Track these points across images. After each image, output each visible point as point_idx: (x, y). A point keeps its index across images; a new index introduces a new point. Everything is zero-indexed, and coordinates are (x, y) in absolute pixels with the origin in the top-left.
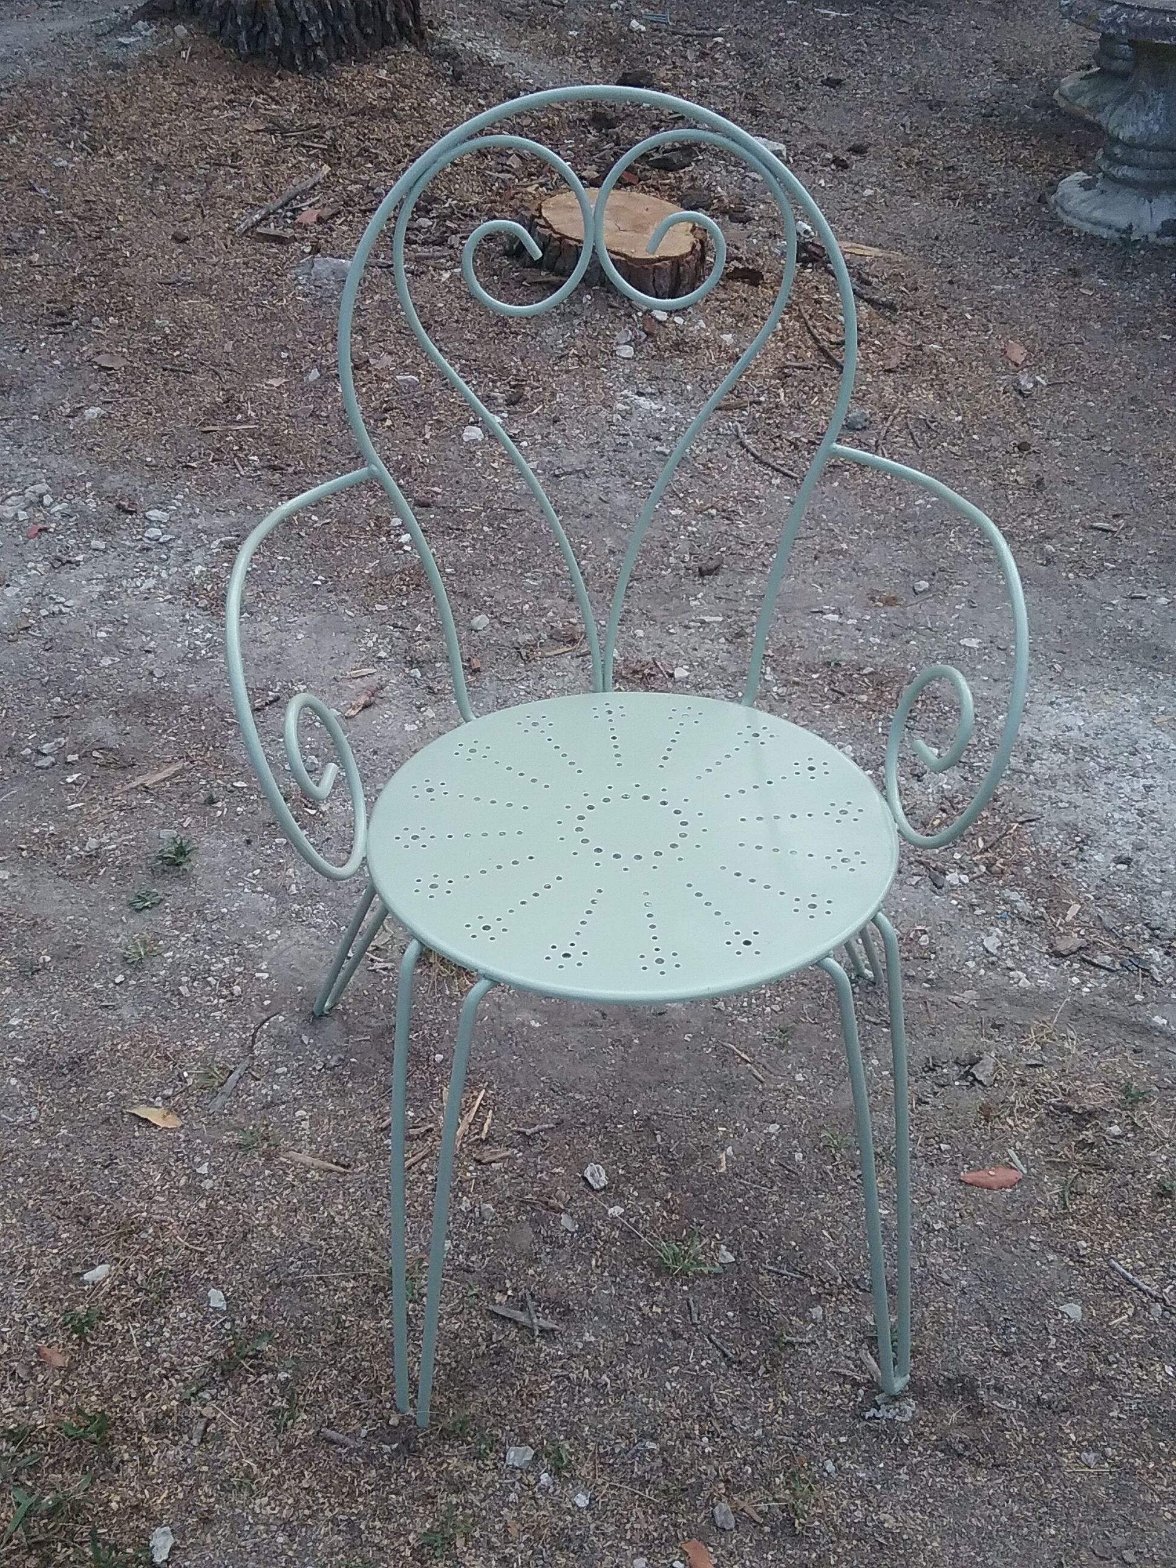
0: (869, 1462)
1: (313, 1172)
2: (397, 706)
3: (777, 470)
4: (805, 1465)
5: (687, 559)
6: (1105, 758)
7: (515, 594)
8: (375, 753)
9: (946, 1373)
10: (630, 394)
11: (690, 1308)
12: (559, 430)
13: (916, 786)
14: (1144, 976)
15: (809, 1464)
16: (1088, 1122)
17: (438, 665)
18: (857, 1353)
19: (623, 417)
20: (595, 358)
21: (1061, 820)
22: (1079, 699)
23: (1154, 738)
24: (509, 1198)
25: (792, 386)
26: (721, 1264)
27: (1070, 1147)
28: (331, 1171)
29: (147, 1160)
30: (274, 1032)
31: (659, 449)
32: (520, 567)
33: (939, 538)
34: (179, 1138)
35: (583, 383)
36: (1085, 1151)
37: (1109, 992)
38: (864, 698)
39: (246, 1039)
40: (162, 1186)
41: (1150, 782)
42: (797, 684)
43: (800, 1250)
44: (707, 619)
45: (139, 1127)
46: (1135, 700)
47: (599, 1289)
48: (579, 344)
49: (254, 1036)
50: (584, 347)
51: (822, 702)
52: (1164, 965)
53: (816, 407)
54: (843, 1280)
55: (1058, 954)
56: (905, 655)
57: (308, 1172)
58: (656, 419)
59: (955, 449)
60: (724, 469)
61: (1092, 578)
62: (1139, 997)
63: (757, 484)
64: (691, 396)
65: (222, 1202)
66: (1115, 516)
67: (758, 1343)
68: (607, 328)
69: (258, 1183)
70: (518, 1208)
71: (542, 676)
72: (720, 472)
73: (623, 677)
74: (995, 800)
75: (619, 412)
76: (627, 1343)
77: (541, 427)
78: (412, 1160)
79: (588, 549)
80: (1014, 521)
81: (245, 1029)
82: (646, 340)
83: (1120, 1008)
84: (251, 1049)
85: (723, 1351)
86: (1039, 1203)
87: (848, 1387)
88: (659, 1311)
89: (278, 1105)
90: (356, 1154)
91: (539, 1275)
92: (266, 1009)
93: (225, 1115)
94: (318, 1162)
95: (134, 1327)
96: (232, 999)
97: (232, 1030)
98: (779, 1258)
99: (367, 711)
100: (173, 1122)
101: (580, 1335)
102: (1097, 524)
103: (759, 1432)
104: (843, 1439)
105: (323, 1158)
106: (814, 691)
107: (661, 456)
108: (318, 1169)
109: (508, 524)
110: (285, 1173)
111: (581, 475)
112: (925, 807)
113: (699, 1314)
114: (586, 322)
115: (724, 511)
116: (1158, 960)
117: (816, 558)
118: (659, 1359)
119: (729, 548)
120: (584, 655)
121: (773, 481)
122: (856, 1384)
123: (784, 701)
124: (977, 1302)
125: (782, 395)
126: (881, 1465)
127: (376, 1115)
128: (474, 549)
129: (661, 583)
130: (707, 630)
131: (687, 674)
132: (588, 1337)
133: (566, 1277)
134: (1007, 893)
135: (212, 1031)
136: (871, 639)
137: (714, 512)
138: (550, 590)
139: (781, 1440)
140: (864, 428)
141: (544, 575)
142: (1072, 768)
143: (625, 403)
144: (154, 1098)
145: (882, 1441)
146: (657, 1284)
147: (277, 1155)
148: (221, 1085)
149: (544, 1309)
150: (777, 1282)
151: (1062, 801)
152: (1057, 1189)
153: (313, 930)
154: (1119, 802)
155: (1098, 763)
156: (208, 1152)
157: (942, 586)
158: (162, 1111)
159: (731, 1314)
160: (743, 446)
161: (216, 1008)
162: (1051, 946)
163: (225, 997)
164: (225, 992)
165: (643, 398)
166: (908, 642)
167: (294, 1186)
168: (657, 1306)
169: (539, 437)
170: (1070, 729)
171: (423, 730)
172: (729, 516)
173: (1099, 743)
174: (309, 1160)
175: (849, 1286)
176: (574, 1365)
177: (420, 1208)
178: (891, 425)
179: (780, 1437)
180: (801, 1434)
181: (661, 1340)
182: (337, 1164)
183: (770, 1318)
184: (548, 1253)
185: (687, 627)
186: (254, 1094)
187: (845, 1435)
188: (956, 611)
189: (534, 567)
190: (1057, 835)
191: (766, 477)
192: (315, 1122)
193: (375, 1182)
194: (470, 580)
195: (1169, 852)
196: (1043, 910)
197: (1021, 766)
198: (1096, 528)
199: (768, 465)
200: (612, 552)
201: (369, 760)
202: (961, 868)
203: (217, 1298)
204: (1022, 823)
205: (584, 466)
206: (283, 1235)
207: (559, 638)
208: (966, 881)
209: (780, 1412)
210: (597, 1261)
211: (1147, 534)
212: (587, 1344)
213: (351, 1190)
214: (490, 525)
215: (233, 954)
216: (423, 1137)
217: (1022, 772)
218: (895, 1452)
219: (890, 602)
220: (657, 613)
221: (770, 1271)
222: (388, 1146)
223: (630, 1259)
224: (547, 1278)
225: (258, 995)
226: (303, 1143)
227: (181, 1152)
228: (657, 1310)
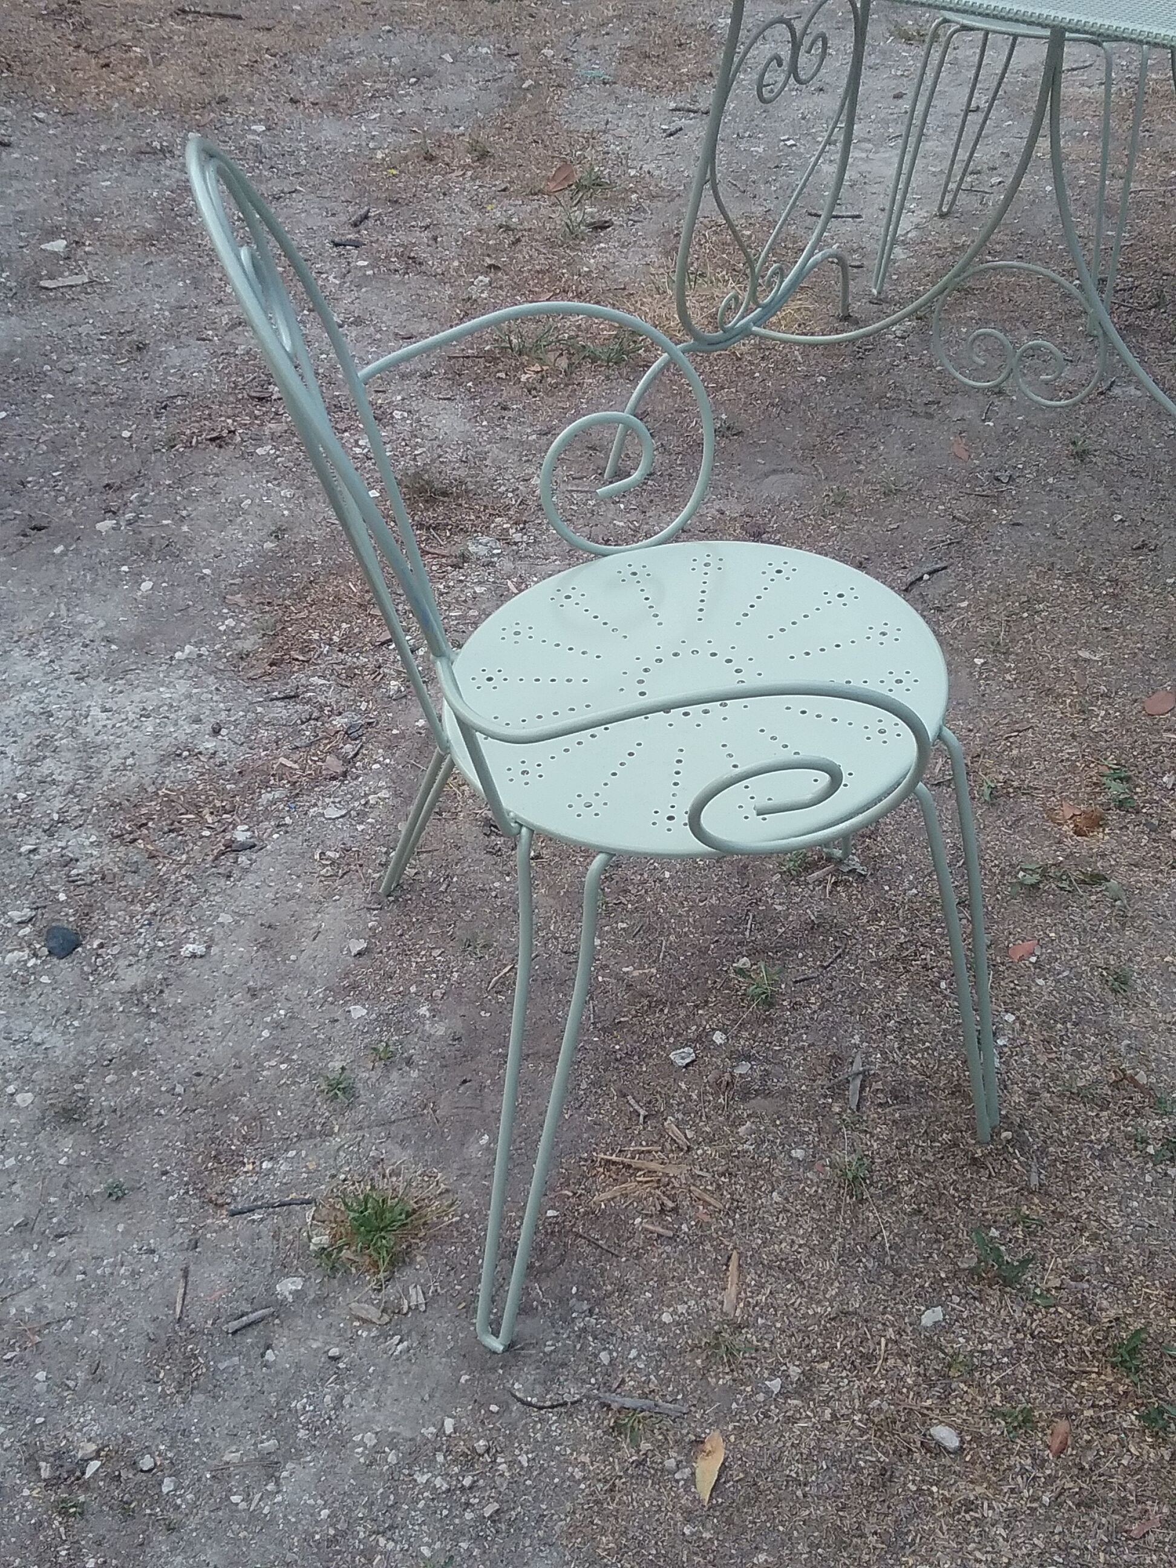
1: (747, 1281)
6: (56, 732)
13: (85, 862)
18: (808, 884)
23: (24, 702)
24: (728, 1117)
26: (753, 966)
28: (739, 1267)
30: (539, 1389)
34: (736, 1427)
39: (559, 1414)
45: (729, 1481)
49: (551, 1407)
57: (748, 1285)
65: (814, 1351)
67: (821, 939)
69: (778, 1325)
70: (736, 1109)
76: (851, 1016)
81: (543, 1420)
84: (576, 1403)
85: (837, 957)
87: (840, 888)
89: (659, 1345)
90: (710, 1251)
91: (803, 1083)
93: (685, 1395)
94: (732, 1280)
95: (992, 1379)
96: (495, 1450)
97: (547, 1434)
98: (736, 931)
100: (716, 1444)
101: (856, 1046)
104: (887, 888)
105: (724, 1279)
108: (741, 1278)
110: (757, 1304)
112: (126, 855)
113: (808, 974)
118: (859, 995)
126: (900, 867)
132: (856, 1039)
133: (797, 1067)
134: (262, 801)
135: (554, 1456)
142: (69, 755)
146: (785, 1003)
147: (733, 1320)
148: (641, 1413)
150: (759, 931)
151: (124, 763)
156: (748, 1390)
158: (700, 1465)
159: (800, 955)
161: (513, 1463)
163: (495, 1457)
167: (771, 1293)
168: (809, 1000)
173: (30, 735)
174: (732, 1290)
177: (762, 1182)
181: (840, 996)
182: (728, 1265)
184: (777, 1080)
186: (647, 1376)
187: (882, 887)
190: (177, 768)
192: (678, 1299)
193: (743, 1225)
196: (285, 782)
197: (62, 788)
203: (931, 1316)
206: (837, 1284)
208: (246, 827)
213: (759, 1240)
217: (72, 787)
218: (885, 861)
221: (750, 934)
222: (689, 1227)
223: (765, 1025)
224: (805, 1078)
225: (482, 1422)
226: (708, 1302)
227: (757, 1416)
228: (813, 1000)
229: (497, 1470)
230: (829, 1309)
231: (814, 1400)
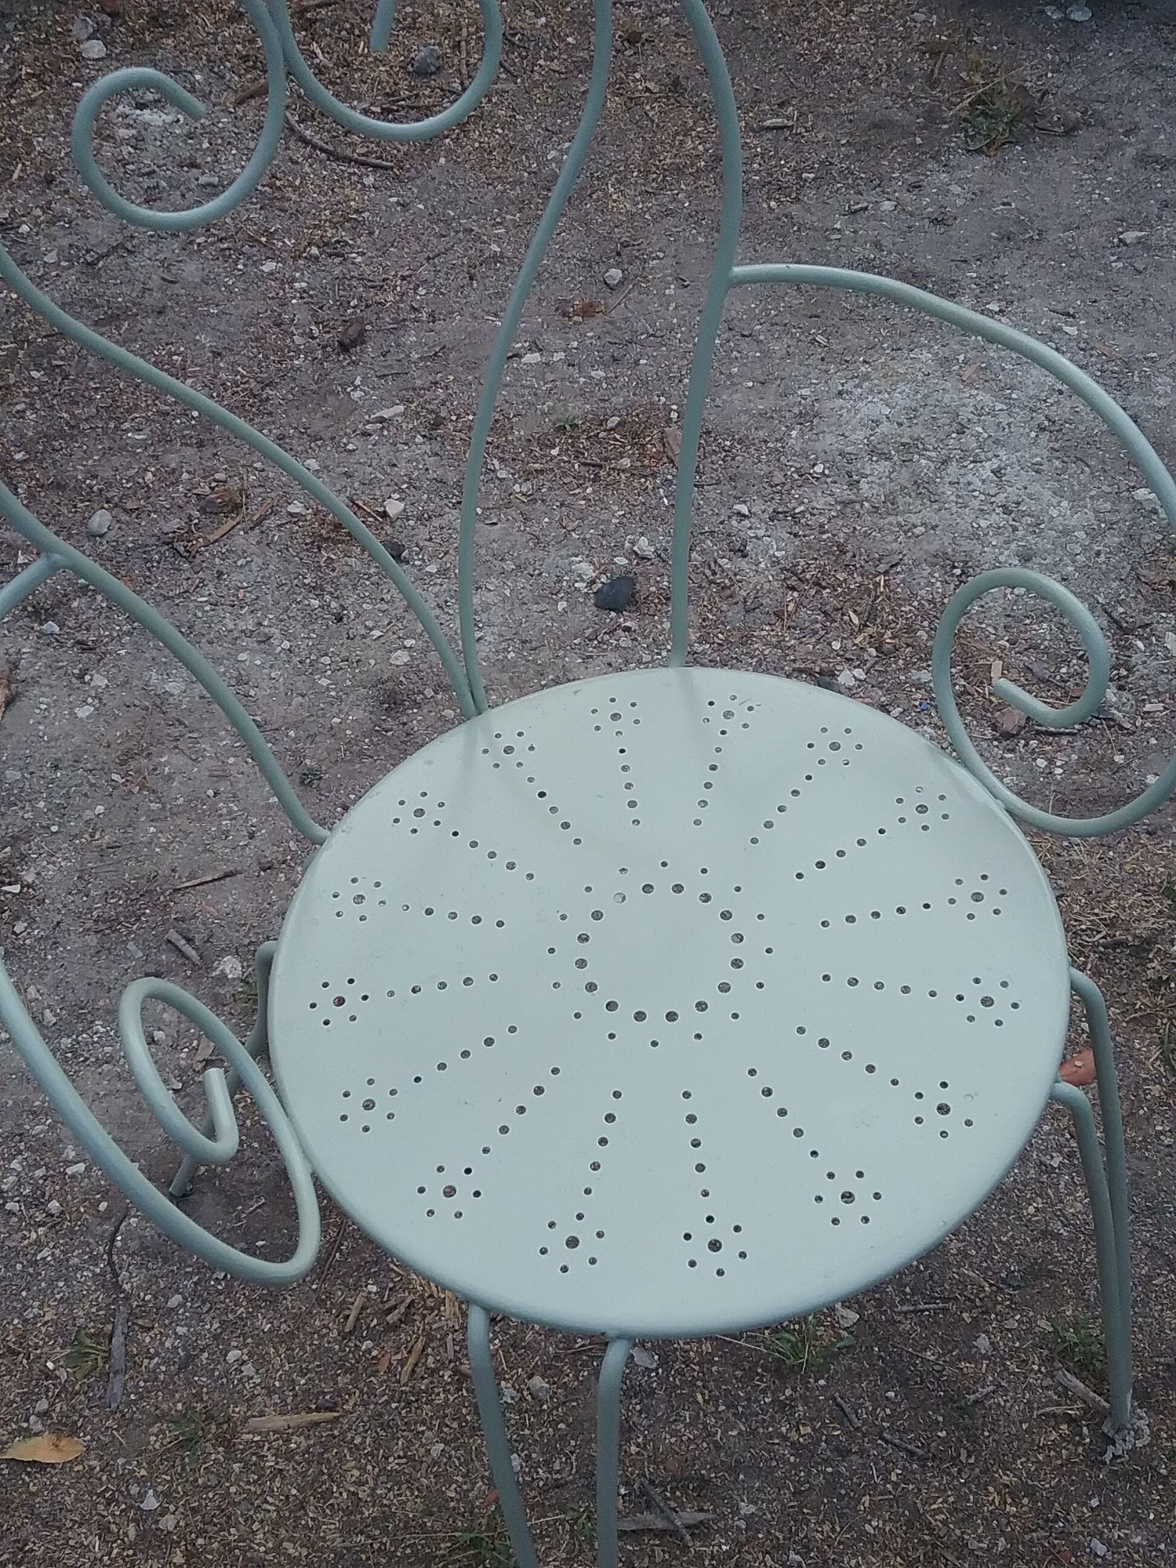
0: (1138, 1520)
1: (295, 1438)
2: (51, 686)
3: (363, 164)
4: (1073, 1560)
5: (316, 332)
6: (935, 449)
7: (124, 461)
8: (56, 767)
9: (1162, 1360)
10: (127, 110)
11: (843, 1410)
12: (60, 193)
13: (743, 564)
14: (1109, 728)
15: (1076, 1557)
16: (1149, 951)
17: (75, 604)
18: (1053, 1377)
19: (135, 148)
20: (59, 72)
21: (926, 552)
22: (866, 377)
23: (972, 402)
24: (557, 1357)
25: (326, 35)
26: (845, 1329)
27: (1143, 991)
28: (316, 1424)
29: (69, 1524)
30: (134, 1245)
31: (203, 180)
32: (111, 418)
33: (598, 200)
34: (92, 1468)
35: (59, 113)
36: (1163, 991)
37: (1084, 763)
38: (626, 462)
39: (103, 1274)
40: (109, 1554)
41: (995, 464)
42: (541, 471)
43: (927, 1269)
44: (386, 413)
45: (29, 1474)
46: (926, 356)
47: (725, 1432)
48: (28, 57)
49: (111, 1263)
50: (36, 59)
51: (579, 486)
52: (1123, 704)
53: (366, 57)
54: (991, 1285)
55: (1007, 736)
56: (643, 382)
57: (288, 1441)
58: (177, 136)
59: (555, 65)
60: (297, 183)
61: (797, 200)
62: (1119, 759)
63: (347, 191)
64: (207, 89)
65: (200, 1541)
66: (781, 105)
67: (940, 1419)
68: (56, 22)
69: (233, 1490)
70: (573, 1366)
71: (220, 574)
72: (295, 189)
73: (326, 540)
74: (843, 552)
75: (125, 141)
76: (794, 1494)
77: (34, 196)
78: (411, 1361)
79: (184, 360)
80: (672, 147)
81: (94, 1259)
82: (112, 25)
83: (1106, 781)
84: (118, 1287)
85: (907, 1450)
86: (1145, 1079)
87: (1064, 1427)
88: (809, 1430)
89: (197, 1356)
90: (336, 1383)
91: (645, 1448)
92: (107, 1216)
93: (135, 1402)
94: (295, 1419)
96: (54, 1223)
97: (78, 1269)
98: (908, 1290)
99: (15, 709)
100: (72, 1448)
101: (736, 1511)
102: (768, 123)
103: (1002, 1542)
104: (1094, 1503)
105: (296, 1410)
106: (565, 474)
107: (209, 190)
108: (299, 1430)
109: (62, 358)
110: (260, 1457)
111: (121, 252)
112: (769, 591)
113: (856, 1413)
114: (23, 23)
115: (326, 244)
116: (1114, 699)
117: (471, 278)
118: (841, 1497)
119: (360, 299)
120: (259, 523)
121: (366, 181)
122: (1070, 1420)
123: (535, 501)
124: (1145, 1244)
125: (318, 51)
126: (1152, 1516)
127: (329, 1311)
128: (35, 411)
129: (303, 380)
130: (393, 430)
131: (402, 505)
132: (746, 1508)
133: (678, 1435)
134: (915, 675)
135: (51, 1283)
136: (593, 374)
137: (315, 251)
138: (165, 439)
139: (1032, 1540)
140: (438, 69)
141: (147, 419)
142: (904, 476)
143: (129, 126)
144: (27, 1420)
145: (1138, 1483)
146: (788, 1392)
147: (235, 1434)
148: (106, 1360)
149: (673, 1493)
150: (921, 1323)
151: (915, 527)
152: (1155, 1053)
153: (106, 1067)
154: (975, 504)
155: (929, 458)
156: (143, 1472)
157: (633, 269)
158: (46, 1439)
159: (891, 1394)
160: (306, 142)
161: (39, 1244)
162: (994, 728)
163: (44, 1224)
164: (40, 1217)
165: (147, 112)
166: (637, 363)
167: (281, 1470)
168: (804, 1425)
169: (39, 212)
170: (877, 423)
171: (103, 710)
172: (335, 250)
173: (918, 431)
174: (280, 1422)
175: (1001, 1290)
176: (749, 1557)
177: (455, 1425)
178: (468, 53)
179: (1027, 1537)
180: (1047, 1520)
181: (829, 1470)
182: (318, 1410)
183: (938, 1379)
184: (640, 1411)
185: (366, 434)
186: (157, 1354)
187: (1093, 1495)
188: (669, 300)
189: (129, 411)
190: (931, 575)
191: (354, 178)
192: (262, 1362)
193: (380, 1415)
194: (54, 462)
195: (1059, 551)
196: (962, 682)
197: (848, 495)
198: (769, 129)
199: (349, 160)
200: (217, 354)
201: (52, 781)
202: (848, 660)
204: (886, 573)
205: (120, 237)
206: (305, 1552)
207: (214, 510)
208: (863, 677)
209: (1009, 1500)
210: (703, 1394)
211: (826, 119)
212: (747, 1518)
213: (358, 1441)
214: (38, 367)
215: (20, 1152)
216: (407, 1318)
217: (853, 502)
218: (1157, 1490)
219: (588, 311)
220: (318, 426)
221: (906, 1313)
222: (369, 1351)
223: (739, 1373)
224: (656, 1449)
225: (85, 1200)
226: (259, 1399)
227: (107, 1490)
228: (806, 1430)
229: (30, 1231)
230: (263, 1549)
231: (135, 1554)
